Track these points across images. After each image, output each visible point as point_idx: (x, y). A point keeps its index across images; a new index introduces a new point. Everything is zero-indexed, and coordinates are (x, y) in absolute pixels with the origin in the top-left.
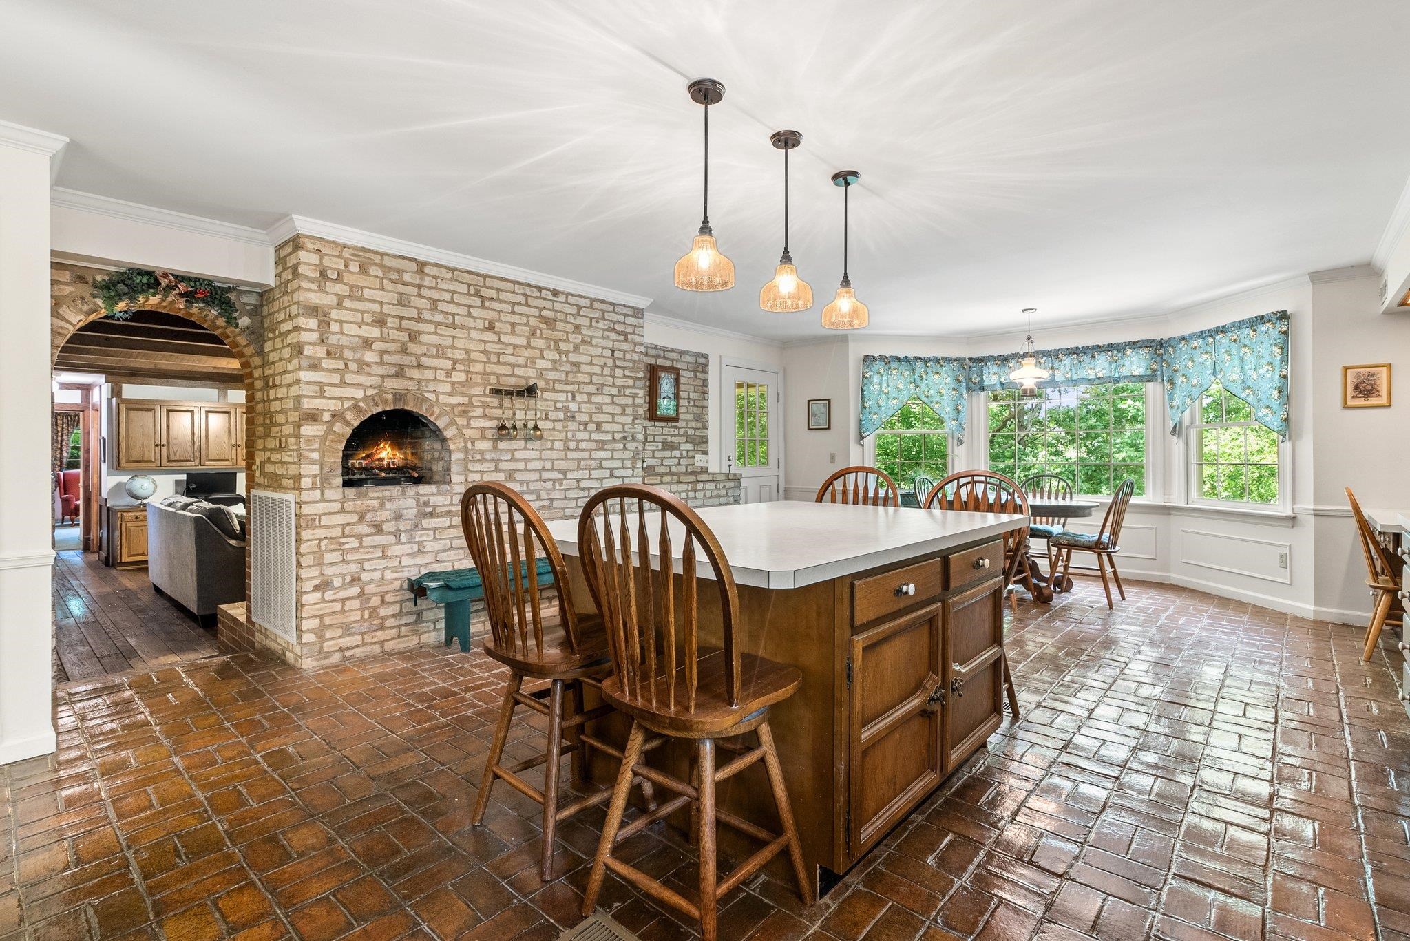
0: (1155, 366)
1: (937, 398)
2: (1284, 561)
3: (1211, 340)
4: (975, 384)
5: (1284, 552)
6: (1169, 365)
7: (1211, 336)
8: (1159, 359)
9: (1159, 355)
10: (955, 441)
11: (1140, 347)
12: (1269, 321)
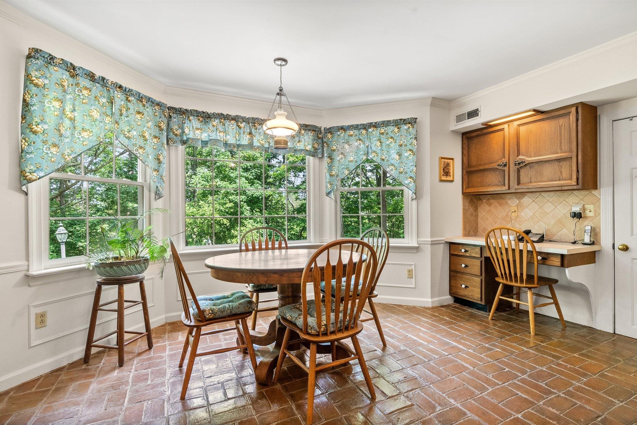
0: (316, 146)
1: (141, 142)
2: (410, 274)
3: (364, 132)
4: (176, 135)
5: (410, 268)
6: (328, 146)
7: (365, 128)
8: (320, 141)
9: (320, 138)
10: (153, 195)
11: (309, 130)
12: (409, 123)
